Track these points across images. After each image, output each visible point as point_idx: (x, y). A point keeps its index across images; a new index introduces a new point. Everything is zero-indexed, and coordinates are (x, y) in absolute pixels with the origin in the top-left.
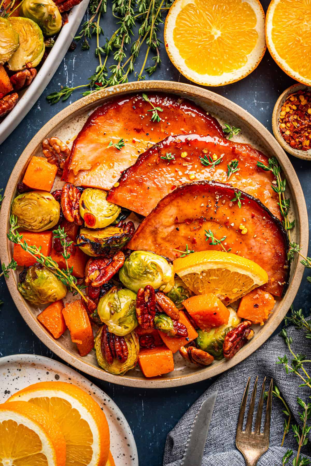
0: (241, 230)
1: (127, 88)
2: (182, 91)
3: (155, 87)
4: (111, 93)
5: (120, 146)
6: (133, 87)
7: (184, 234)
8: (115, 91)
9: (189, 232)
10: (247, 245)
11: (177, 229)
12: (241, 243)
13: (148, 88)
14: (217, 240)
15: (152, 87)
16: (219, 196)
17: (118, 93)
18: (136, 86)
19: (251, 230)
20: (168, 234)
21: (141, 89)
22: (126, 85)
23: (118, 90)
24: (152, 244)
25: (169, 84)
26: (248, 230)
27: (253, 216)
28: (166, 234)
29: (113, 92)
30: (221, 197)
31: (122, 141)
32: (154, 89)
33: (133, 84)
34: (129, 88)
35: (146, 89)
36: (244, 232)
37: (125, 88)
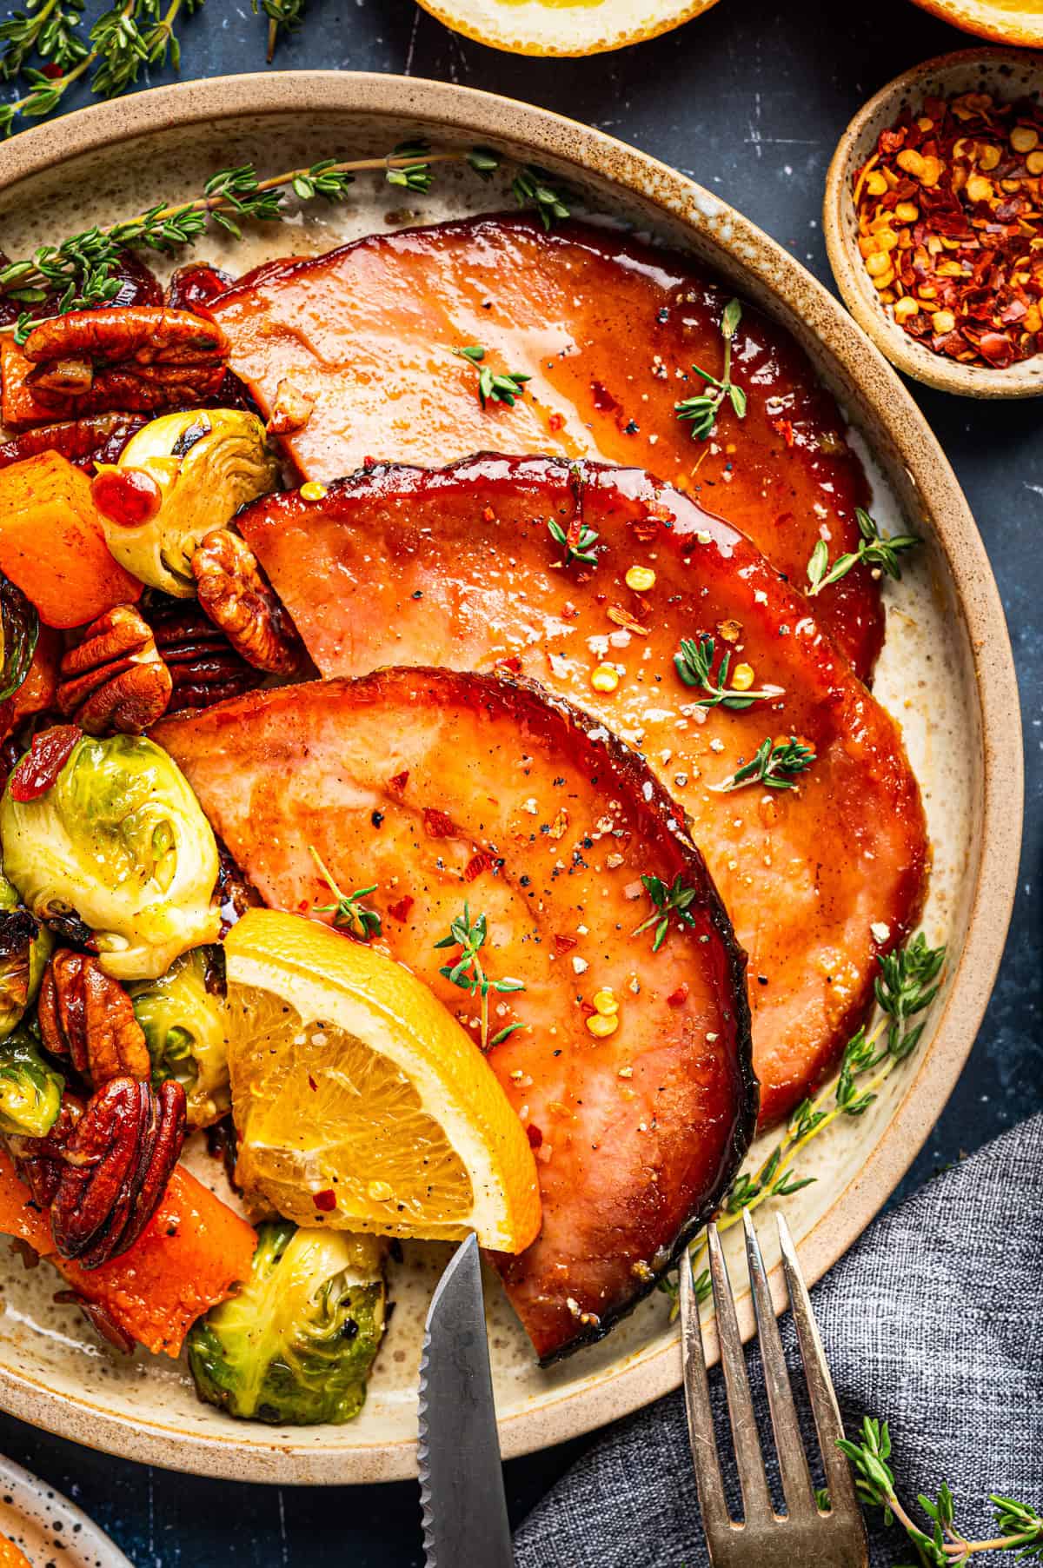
0: (595, 1012)
1: (758, 259)
2: (906, 464)
3: (842, 355)
4: (694, 216)
5: (497, 389)
6: (779, 276)
7: (389, 855)
8: (712, 224)
9: (408, 865)
10: (572, 1076)
11: (377, 820)
12: (558, 1052)
13: (822, 335)
14: (480, 973)
15: (833, 344)
16: (615, 828)
17: (716, 243)
18: (791, 284)
19: (627, 1041)
20: (331, 808)
21: (795, 313)
22: (767, 249)
23: (726, 233)
24: (248, 796)
25: (892, 394)
26: (618, 1029)
27: (676, 1001)
28: (324, 803)
29: (705, 220)
30: (619, 833)
31: (519, 380)
32: (836, 358)
33: (790, 271)
34: (765, 266)
35: (812, 330)
36: (599, 1026)
37: (750, 251)
